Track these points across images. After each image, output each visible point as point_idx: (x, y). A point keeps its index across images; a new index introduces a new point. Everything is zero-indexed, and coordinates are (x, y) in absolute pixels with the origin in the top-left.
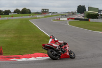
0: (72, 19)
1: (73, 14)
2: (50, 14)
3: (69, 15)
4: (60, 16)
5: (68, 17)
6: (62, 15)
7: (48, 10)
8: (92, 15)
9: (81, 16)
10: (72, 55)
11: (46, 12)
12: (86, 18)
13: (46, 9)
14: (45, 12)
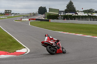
0: (33, 19)
1: (34, 14)
2: (13, 15)
3: (31, 16)
4: (22, 17)
5: (30, 18)
6: (24, 16)
7: (11, 11)
8: (52, 16)
9: (42, 17)
10: (64, 50)
11: (9, 13)
12: (46, 19)
13: (8, 11)
14: (7, 13)
